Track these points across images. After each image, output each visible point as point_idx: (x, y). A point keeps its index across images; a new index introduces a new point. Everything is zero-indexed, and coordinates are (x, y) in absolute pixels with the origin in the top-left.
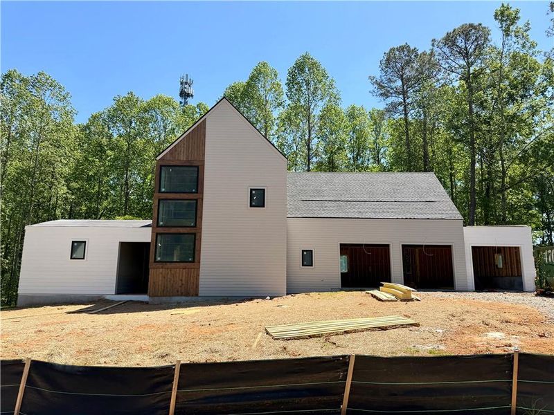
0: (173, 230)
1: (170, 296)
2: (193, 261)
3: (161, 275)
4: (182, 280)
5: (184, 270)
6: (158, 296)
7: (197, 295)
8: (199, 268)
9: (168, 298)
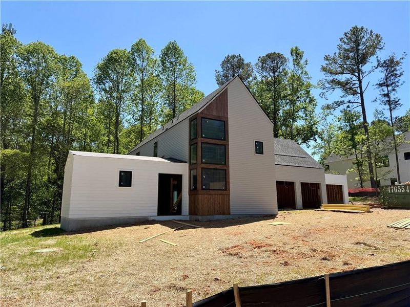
0: (212, 166)
1: (213, 215)
2: (226, 190)
3: (206, 200)
4: (219, 203)
5: (221, 196)
6: (205, 215)
7: (229, 214)
8: (229, 194)
9: (212, 217)
